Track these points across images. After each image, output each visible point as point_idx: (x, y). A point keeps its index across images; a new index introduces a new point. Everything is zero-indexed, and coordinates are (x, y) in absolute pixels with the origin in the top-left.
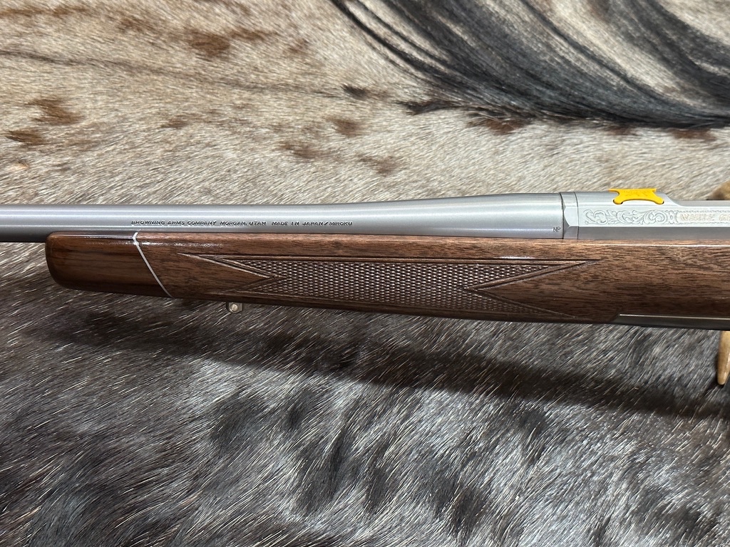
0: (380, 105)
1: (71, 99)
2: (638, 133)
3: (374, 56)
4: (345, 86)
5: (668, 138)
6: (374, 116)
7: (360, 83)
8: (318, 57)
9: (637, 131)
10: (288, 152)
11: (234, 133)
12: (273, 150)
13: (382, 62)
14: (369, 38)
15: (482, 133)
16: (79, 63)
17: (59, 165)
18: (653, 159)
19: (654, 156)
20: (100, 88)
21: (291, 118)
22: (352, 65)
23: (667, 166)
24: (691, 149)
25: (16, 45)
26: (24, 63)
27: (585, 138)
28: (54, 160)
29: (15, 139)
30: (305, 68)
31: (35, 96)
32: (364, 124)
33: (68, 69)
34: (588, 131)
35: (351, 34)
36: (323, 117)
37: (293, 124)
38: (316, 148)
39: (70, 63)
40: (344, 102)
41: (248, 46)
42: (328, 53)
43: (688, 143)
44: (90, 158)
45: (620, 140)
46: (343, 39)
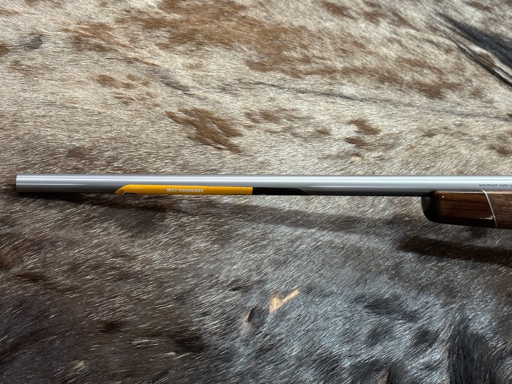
1: (370, 120)
10: (494, 151)
11: (461, 140)
12: (485, 149)
16: (366, 100)
17: (378, 157)
20: (382, 114)
21: (488, 132)
25: (330, 90)
26: (338, 100)
28: (375, 154)
29: (350, 143)
31: (350, 118)
33: (362, 103)
37: (490, 135)
38: (507, 149)
39: (362, 100)
41: (450, 92)
44: (392, 153)
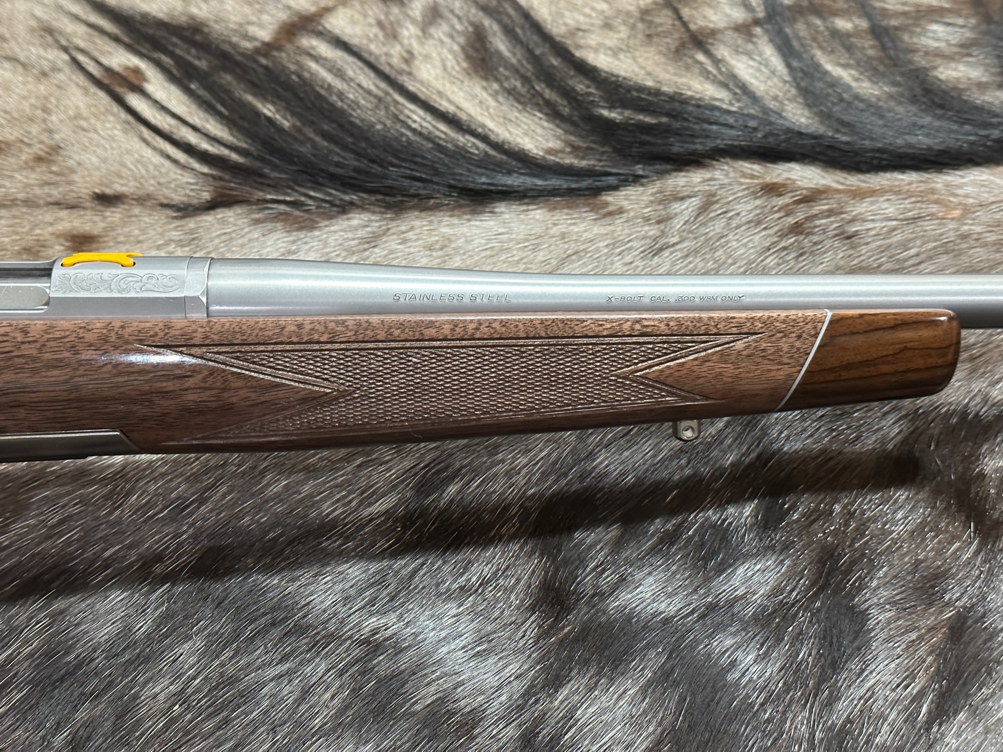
0: (137, 210)
2: (497, 210)
3: (148, 153)
4: (95, 193)
5: (539, 211)
6: (124, 225)
7: (118, 188)
8: (71, 163)
9: (494, 207)
13: (157, 159)
14: (146, 133)
15: (271, 231)
18: (512, 240)
19: (514, 236)
22: (115, 167)
23: (531, 247)
24: (569, 221)
27: (417, 223)
30: (47, 177)
32: (107, 236)
34: (423, 214)
35: (125, 131)
36: (53, 234)
40: (89, 212)
42: (85, 157)
43: (567, 214)
45: (469, 220)
46: (113, 138)
